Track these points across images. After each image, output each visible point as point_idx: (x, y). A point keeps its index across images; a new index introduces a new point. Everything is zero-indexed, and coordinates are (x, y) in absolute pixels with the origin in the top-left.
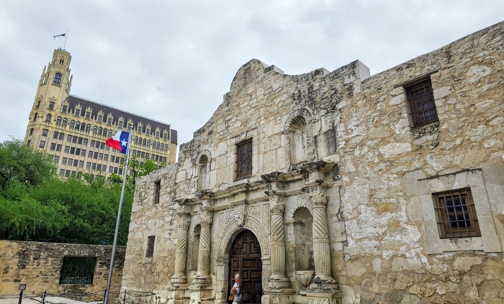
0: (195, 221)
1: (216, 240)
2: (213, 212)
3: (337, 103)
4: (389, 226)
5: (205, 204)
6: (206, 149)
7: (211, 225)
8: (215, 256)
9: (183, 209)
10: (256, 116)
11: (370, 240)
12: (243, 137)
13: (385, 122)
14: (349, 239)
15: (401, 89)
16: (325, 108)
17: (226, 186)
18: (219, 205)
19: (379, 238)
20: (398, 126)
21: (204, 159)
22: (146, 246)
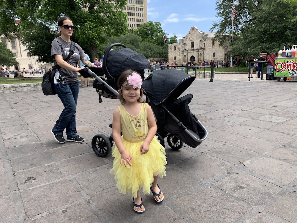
0: (184, 54)
1: (188, 57)
2: (187, 53)
3: (206, 40)
4: (209, 56)
5: (186, 52)
6: (185, 42)
7: (187, 55)
8: (188, 60)
9: (182, 52)
10: (194, 38)
12: (192, 41)
13: (210, 44)
14: (205, 57)
15: (212, 40)
16: (204, 40)
17: (190, 49)
18: (188, 52)
21: (185, 43)
22: (174, 58)
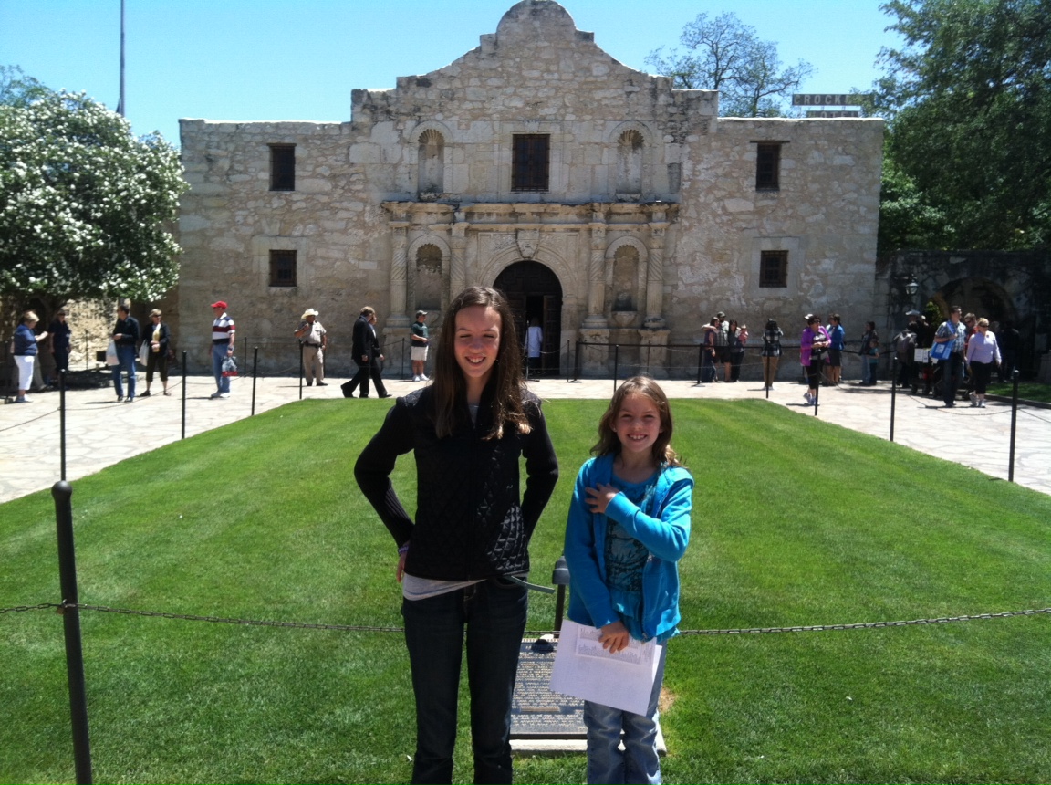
1: (471, 271)
3: (687, 133)
4: (720, 273)
10: (556, 102)
11: (701, 285)
12: (533, 128)
13: (734, 175)
14: (680, 283)
15: (755, 146)
16: (672, 134)
17: (492, 196)
18: (476, 221)
19: (709, 283)
20: (746, 183)
22: (263, 265)
